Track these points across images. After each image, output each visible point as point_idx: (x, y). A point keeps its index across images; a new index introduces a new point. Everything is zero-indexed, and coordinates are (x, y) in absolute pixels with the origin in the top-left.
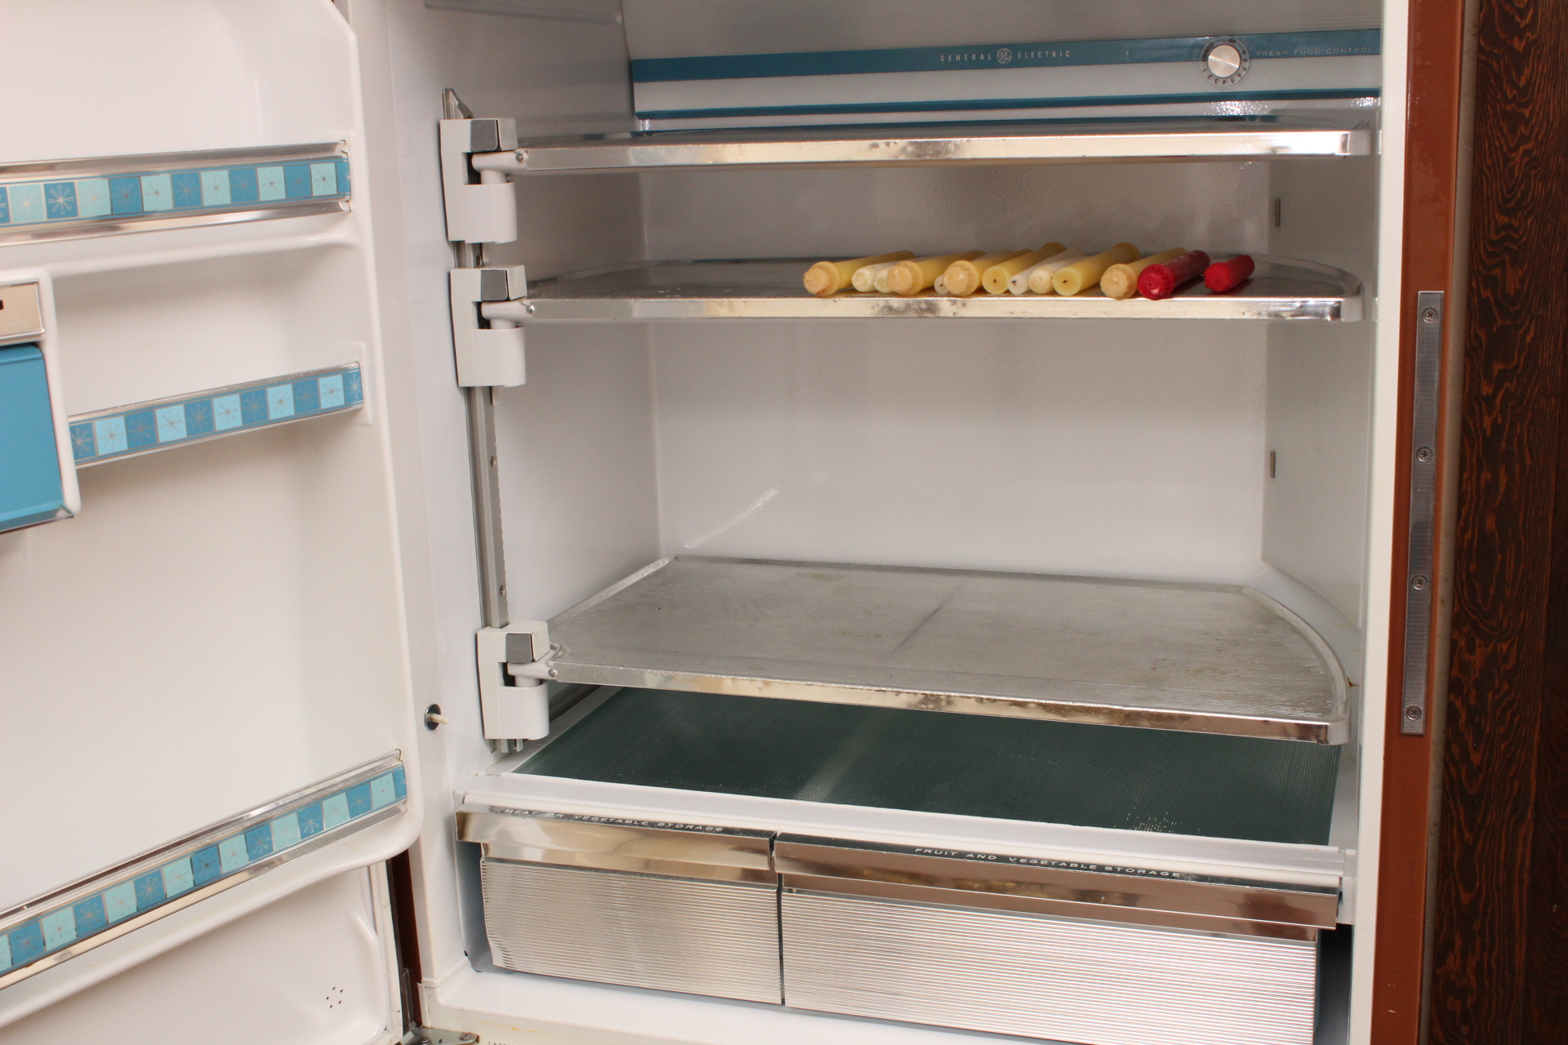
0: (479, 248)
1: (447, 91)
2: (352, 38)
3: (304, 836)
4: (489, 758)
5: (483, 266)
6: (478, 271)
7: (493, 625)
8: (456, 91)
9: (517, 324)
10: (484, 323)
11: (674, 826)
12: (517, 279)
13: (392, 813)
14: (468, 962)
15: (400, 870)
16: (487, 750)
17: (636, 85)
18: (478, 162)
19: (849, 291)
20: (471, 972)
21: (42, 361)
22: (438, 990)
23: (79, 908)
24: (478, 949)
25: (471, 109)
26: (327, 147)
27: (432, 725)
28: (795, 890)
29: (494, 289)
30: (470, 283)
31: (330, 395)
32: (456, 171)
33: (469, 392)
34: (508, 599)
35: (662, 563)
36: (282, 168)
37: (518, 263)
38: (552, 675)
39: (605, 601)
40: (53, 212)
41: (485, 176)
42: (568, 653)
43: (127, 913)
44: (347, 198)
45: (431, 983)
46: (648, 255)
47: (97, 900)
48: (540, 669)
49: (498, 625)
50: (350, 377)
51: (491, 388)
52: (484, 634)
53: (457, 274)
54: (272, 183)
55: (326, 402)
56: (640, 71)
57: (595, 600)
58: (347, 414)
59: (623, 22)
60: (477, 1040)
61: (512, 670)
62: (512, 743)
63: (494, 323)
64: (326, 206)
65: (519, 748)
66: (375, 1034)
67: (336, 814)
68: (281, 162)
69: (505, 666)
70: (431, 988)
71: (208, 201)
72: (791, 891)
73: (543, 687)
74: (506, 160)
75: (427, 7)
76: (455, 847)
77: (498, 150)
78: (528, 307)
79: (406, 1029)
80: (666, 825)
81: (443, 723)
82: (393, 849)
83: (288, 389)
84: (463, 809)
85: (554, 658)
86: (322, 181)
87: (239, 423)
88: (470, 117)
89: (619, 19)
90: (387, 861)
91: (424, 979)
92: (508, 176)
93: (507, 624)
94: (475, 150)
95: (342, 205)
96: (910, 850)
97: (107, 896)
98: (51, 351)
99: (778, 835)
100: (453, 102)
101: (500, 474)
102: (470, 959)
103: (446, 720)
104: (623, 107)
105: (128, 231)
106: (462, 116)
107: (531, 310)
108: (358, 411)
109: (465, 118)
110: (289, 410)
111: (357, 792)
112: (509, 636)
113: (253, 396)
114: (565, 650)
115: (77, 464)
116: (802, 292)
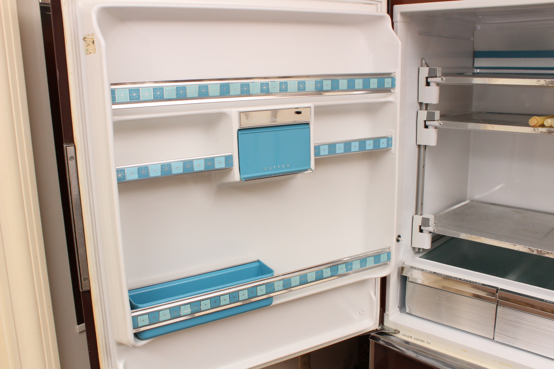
0: (427, 105)
1: (422, 59)
2: (400, 43)
3: (361, 267)
4: (412, 252)
5: (427, 110)
6: (426, 111)
7: (418, 214)
8: (425, 59)
9: (436, 128)
10: (426, 127)
11: (467, 281)
12: (437, 114)
13: (385, 264)
14: (399, 310)
15: (384, 281)
16: (412, 250)
17: (476, 59)
18: (429, 80)
19: (543, 126)
20: (399, 313)
21: (309, 128)
22: (390, 316)
23: (301, 276)
24: (402, 306)
25: (428, 64)
26: (390, 74)
27: (398, 241)
28: (502, 306)
29: (431, 117)
30: (423, 115)
31: (383, 144)
32: (423, 82)
33: (419, 146)
34: (423, 207)
35: (467, 202)
36: (377, 79)
37: (438, 110)
38: (434, 231)
39: (451, 211)
40: (299, 89)
41: (431, 84)
42: (439, 225)
43: (313, 280)
44: (394, 89)
45: (388, 314)
46: (474, 110)
47: (306, 275)
48: (431, 229)
49: (420, 214)
50: (389, 140)
51: (426, 145)
52: (415, 216)
53: (420, 112)
54: (374, 83)
55: (382, 146)
56: (477, 54)
57: (447, 211)
58: (387, 150)
59: (473, 39)
60: (399, 332)
61: (422, 228)
62: (419, 249)
63: (429, 127)
64: (388, 91)
65: (421, 251)
66: (371, 325)
67: (370, 262)
68: (376, 77)
69: (420, 227)
70: (388, 315)
71: (356, 88)
72: (500, 306)
73: (431, 234)
74: (438, 80)
75: (419, 34)
76: (399, 276)
77: (436, 77)
78: (440, 123)
79: (379, 325)
80: (464, 280)
81: (401, 241)
82: (383, 275)
83: (372, 141)
84: (403, 266)
85: (435, 226)
86: (388, 83)
87: (358, 150)
88: (428, 67)
89: (472, 39)
90: (381, 278)
91: (386, 312)
92: (438, 84)
93: (422, 215)
94: (429, 76)
95: (392, 91)
96: (542, 300)
97: (308, 275)
98: (312, 126)
99: (499, 289)
100: (424, 62)
101: (426, 171)
102: (400, 309)
103: (402, 240)
104: (470, 65)
105: (324, 95)
106: (426, 66)
107: (441, 124)
108: (390, 149)
109: (427, 67)
110: (371, 147)
111: (377, 257)
112: (423, 218)
113: (362, 142)
114: (438, 224)
115: (315, 157)
116: (527, 125)
